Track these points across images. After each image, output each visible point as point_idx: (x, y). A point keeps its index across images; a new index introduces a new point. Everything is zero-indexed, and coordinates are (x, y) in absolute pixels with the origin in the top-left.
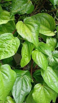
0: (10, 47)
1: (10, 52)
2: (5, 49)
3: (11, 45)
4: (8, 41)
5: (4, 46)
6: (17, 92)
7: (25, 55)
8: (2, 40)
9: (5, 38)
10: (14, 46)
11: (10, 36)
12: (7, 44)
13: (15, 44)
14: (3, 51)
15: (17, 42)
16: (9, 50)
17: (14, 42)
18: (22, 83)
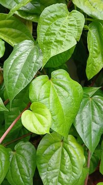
0: (64, 31)
1: (67, 40)
2: (55, 36)
3: (67, 26)
4: (60, 19)
5: (53, 32)
6: (84, 126)
7: (94, 52)
8: (49, 19)
9: (53, 15)
10: (73, 28)
11: (62, 10)
12: (59, 25)
13: (75, 23)
14: (53, 41)
15: (79, 19)
16: (63, 36)
17: (71, 20)
18: (93, 109)
